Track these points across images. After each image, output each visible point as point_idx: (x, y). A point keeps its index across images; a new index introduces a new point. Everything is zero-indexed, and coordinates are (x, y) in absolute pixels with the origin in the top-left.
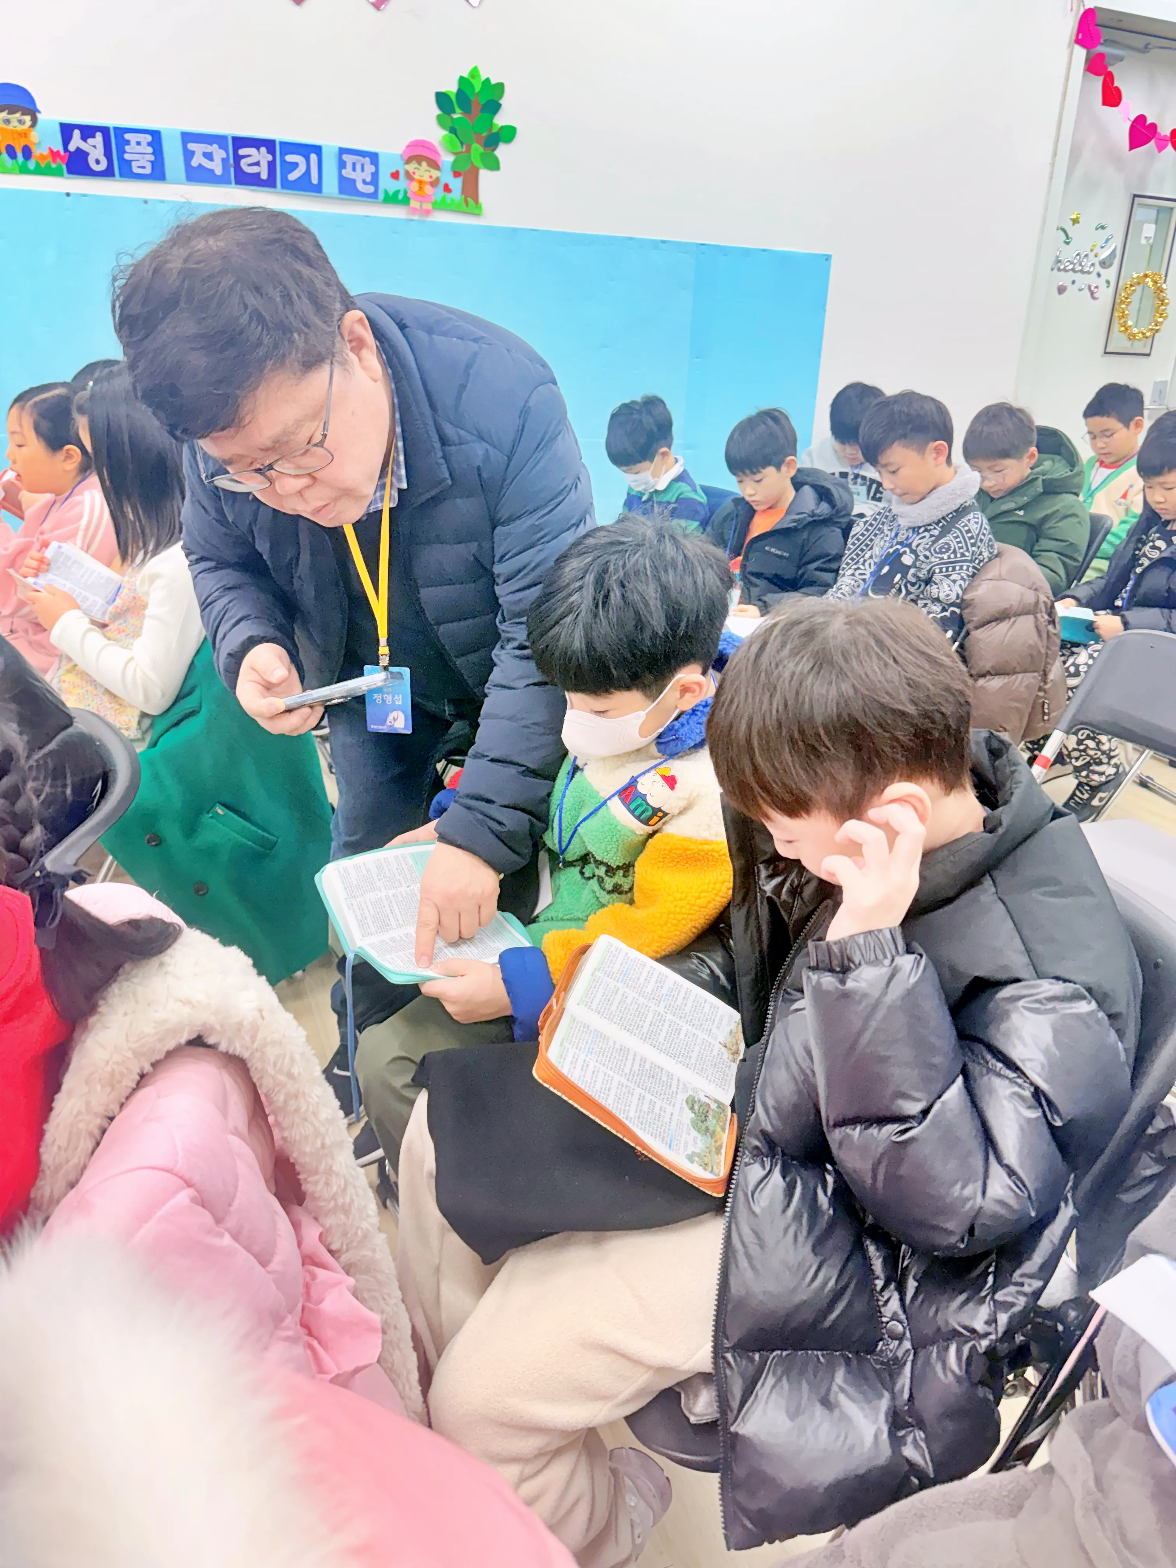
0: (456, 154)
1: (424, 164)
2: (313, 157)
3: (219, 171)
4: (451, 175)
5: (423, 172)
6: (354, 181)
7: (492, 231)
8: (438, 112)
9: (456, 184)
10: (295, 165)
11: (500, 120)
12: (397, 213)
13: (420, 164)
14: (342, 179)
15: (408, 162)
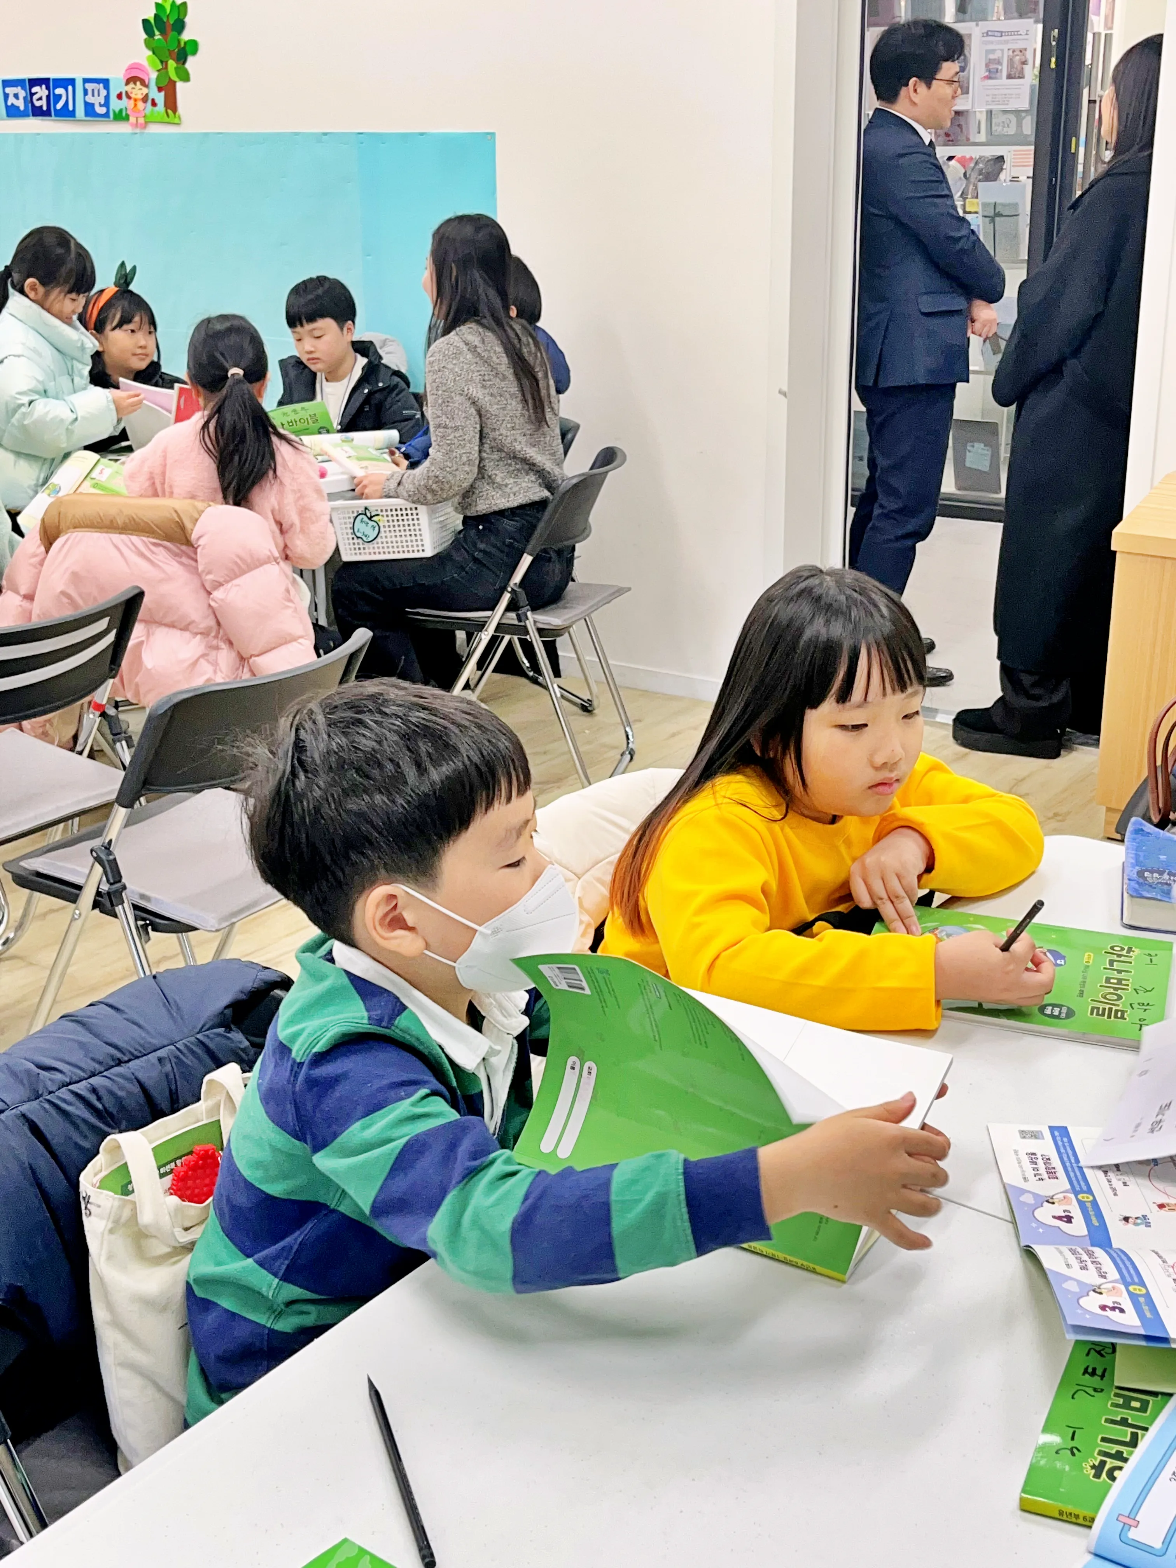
0: (158, 71)
1: (138, 83)
2: (70, 88)
3: (22, 108)
4: (156, 89)
5: (138, 91)
6: (93, 105)
7: (188, 137)
8: (145, 36)
9: (160, 98)
10: (60, 96)
11: (186, 36)
12: (123, 128)
13: (135, 84)
14: (87, 104)
15: (127, 83)
